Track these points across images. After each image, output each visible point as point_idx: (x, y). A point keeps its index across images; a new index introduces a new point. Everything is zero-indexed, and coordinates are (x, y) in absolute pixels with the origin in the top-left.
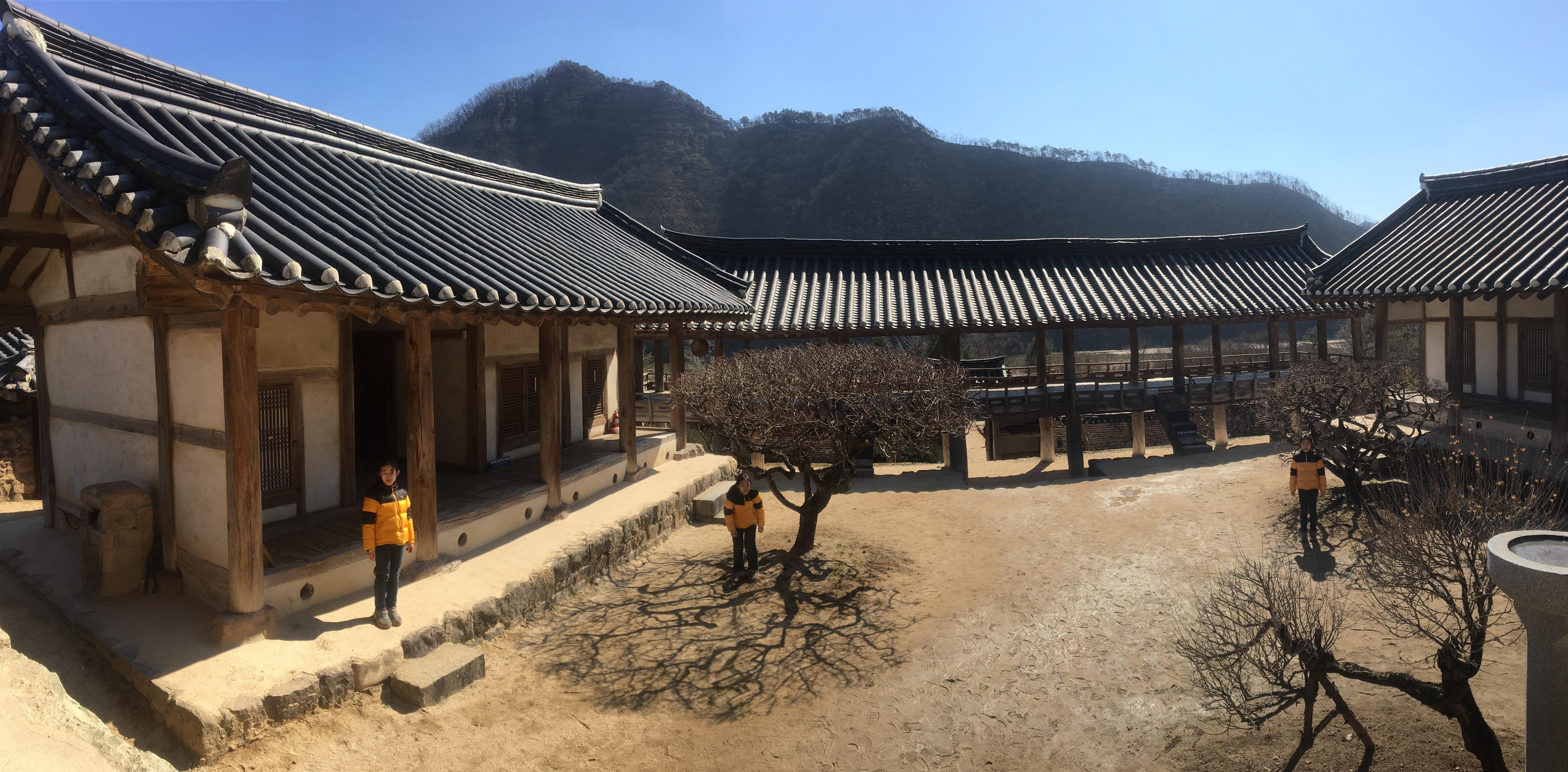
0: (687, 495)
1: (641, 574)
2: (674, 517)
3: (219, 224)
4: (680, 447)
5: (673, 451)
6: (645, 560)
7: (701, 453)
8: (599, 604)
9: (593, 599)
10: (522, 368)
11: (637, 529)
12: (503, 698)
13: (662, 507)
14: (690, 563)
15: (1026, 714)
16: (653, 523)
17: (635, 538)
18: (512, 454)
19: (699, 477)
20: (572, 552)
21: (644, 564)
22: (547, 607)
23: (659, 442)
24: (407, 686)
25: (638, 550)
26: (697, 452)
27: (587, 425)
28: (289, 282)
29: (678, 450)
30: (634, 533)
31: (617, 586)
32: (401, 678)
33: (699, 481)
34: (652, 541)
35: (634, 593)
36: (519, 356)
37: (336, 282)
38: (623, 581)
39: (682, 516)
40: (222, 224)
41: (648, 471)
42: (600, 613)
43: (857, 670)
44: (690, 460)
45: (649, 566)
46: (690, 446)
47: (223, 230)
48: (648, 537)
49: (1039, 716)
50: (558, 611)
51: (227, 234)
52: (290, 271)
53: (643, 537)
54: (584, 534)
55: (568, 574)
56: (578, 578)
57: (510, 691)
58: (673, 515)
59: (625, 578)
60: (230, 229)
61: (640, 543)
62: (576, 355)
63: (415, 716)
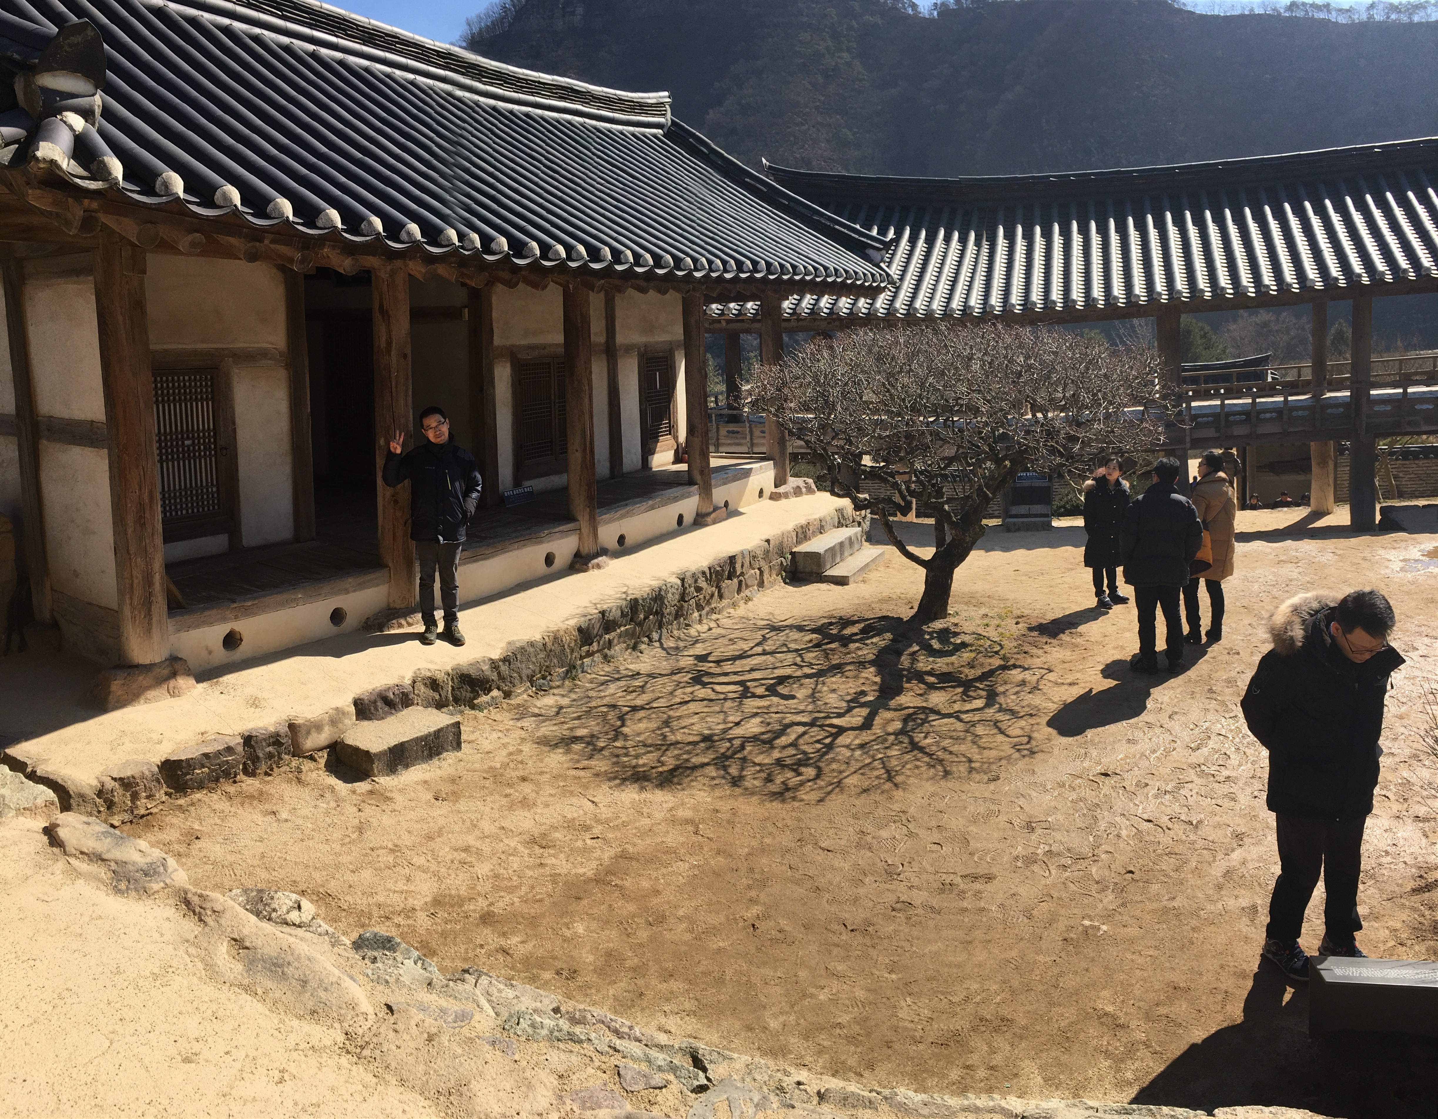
0: (781, 544)
1: (704, 641)
2: (762, 573)
3: (60, 113)
4: (779, 482)
5: (769, 487)
6: (713, 625)
7: (810, 491)
8: (638, 674)
9: (631, 667)
10: (549, 364)
11: (702, 583)
12: (487, 772)
13: (744, 557)
14: (774, 629)
15: (1200, 822)
16: (730, 578)
17: (701, 597)
18: (537, 484)
19: (803, 521)
20: (605, 607)
21: (710, 629)
22: (567, 675)
23: (748, 473)
24: (356, 750)
25: (704, 612)
26: (804, 490)
27: (648, 449)
28: (164, 199)
29: (776, 486)
30: (699, 589)
31: (668, 653)
32: (349, 741)
33: (802, 527)
34: (725, 602)
35: (686, 662)
36: (544, 347)
37: (235, 206)
38: (677, 648)
39: (774, 573)
40: (65, 113)
41: (730, 511)
42: (637, 683)
43: (970, 761)
44: (794, 500)
45: (716, 631)
46: (793, 482)
47: (65, 122)
48: (721, 596)
49: (1218, 826)
50: (584, 681)
51: (71, 127)
52: (166, 185)
53: (712, 595)
54: (625, 585)
55: (601, 637)
56: (616, 641)
57: (498, 766)
58: (759, 569)
59: (681, 644)
60: (78, 122)
61: (708, 603)
62: (628, 349)
63: (362, 787)
